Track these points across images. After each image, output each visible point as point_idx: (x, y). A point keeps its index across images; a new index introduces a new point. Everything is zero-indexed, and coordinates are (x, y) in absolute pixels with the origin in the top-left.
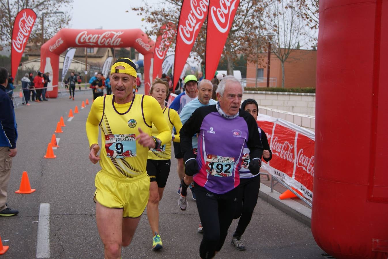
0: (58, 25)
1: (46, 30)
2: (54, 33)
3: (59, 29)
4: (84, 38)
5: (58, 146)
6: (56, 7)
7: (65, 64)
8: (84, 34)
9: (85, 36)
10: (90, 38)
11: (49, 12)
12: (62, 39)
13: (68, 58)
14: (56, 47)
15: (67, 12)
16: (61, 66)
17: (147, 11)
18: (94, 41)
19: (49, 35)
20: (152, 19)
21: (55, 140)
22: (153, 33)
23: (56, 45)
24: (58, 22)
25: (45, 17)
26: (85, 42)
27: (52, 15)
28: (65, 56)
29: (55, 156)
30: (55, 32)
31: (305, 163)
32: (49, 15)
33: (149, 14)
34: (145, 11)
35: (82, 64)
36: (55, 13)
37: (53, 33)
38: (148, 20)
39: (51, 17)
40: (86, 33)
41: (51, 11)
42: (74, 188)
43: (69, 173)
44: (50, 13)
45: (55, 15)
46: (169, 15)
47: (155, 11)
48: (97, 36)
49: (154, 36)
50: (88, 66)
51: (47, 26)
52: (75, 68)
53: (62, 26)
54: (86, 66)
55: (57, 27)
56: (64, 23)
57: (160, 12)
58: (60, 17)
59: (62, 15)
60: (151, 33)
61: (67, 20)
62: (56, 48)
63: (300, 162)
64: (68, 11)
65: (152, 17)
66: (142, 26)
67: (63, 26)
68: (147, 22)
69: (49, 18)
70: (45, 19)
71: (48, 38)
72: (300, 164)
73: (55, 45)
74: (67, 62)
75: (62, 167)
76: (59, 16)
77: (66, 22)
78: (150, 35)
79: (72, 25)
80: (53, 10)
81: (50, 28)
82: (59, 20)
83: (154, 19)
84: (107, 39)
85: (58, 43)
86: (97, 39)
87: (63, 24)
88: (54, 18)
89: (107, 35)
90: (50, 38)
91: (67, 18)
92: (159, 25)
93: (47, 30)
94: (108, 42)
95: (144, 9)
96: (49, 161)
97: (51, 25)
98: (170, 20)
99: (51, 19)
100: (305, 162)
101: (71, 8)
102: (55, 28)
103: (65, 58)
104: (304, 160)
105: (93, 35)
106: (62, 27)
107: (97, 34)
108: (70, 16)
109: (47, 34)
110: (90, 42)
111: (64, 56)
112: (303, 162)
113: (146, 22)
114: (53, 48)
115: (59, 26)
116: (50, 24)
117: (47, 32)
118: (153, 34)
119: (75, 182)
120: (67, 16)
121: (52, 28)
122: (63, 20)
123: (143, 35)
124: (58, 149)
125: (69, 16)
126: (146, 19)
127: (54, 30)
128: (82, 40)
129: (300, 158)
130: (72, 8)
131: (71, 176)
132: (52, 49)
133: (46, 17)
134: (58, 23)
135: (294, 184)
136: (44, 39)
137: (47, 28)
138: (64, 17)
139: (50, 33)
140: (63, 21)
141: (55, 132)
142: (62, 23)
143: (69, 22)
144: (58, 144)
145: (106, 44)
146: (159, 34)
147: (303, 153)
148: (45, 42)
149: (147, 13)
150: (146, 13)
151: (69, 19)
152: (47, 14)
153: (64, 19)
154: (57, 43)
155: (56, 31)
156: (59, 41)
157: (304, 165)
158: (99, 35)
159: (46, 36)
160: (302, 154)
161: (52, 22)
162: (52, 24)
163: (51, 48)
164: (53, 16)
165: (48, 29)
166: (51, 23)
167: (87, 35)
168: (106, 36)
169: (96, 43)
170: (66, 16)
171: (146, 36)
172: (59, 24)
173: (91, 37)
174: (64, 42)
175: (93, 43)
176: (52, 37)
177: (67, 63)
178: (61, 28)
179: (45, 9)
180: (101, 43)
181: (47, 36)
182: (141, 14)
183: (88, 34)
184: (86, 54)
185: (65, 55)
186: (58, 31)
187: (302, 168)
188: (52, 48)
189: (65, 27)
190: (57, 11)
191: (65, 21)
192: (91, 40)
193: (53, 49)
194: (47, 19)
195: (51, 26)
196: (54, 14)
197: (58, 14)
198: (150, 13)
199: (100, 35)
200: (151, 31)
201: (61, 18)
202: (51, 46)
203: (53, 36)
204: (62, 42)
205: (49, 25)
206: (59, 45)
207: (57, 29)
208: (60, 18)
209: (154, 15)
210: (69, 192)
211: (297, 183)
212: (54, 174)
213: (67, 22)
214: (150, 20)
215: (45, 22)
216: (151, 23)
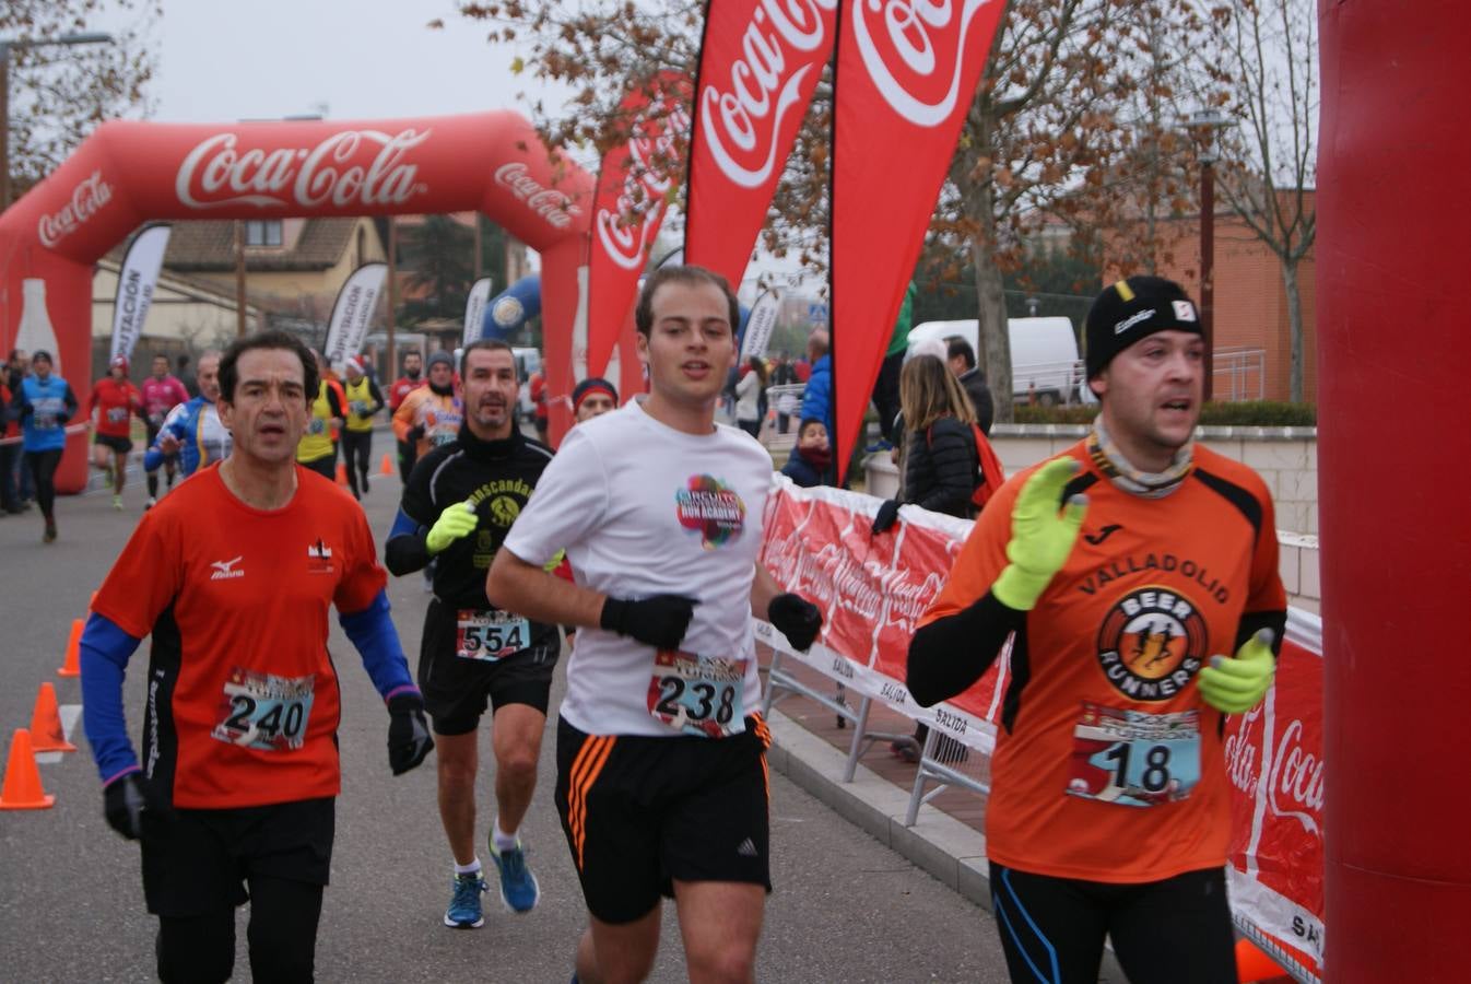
0: (83, 103)
1: (23, 135)
2: (65, 148)
3: (88, 128)
4: (220, 172)
5: (70, 746)
6: (72, 12)
7: (121, 313)
8: (219, 149)
9: (228, 160)
10: (251, 171)
11: (36, 35)
12: (102, 180)
13: (135, 276)
14: (76, 220)
15: (132, 35)
16: (102, 321)
17: (543, 18)
18: (276, 183)
19: (39, 159)
20: (570, 59)
21: (55, 716)
22: (578, 132)
23: (72, 211)
24: (84, 87)
25: (13, 63)
26: (226, 191)
27: (49, 52)
28: (123, 264)
29: (49, 799)
30: (69, 143)
31: (1314, 796)
32: (37, 54)
33: (551, 36)
34: (530, 19)
35: (221, 306)
36: (70, 41)
37: (60, 147)
38: (548, 66)
39: (44, 62)
40: (231, 141)
41: (44, 31)
42: (136, 957)
43: (116, 881)
44: (41, 44)
45: (65, 51)
46: (659, 36)
47: (584, 15)
48: (288, 156)
49: (582, 147)
50: (250, 314)
51: (28, 112)
52: (184, 330)
53: (107, 111)
54: (242, 314)
55: (82, 116)
56: (120, 92)
57: (612, 20)
58: (93, 65)
59: (102, 53)
60: (569, 132)
61: (130, 80)
62: (71, 228)
63: (1286, 787)
64: (136, 31)
65: (566, 48)
66: (520, 97)
67: (112, 111)
68: (542, 73)
69: (38, 72)
70: (15, 75)
71: (35, 174)
72: (1285, 801)
73: (67, 210)
74: (131, 298)
75: (84, 852)
76: (91, 56)
77: (128, 90)
78: (560, 142)
79: (158, 101)
80: (55, 27)
81: (46, 125)
82: (89, 80)
83: (578, 60)
84: (342, 169)
85: (82, 201)
86: (291, 173)
87: (114, 96)
88: (60, 69)
89: (339, 150)
90: (43, 177)
91: (129, 67)
92: (607, 92)
93: (29, 133)
94: (349, 189)
95: (527, 11)
96: (17, 826)
97: (50, 104)
98: (666, 62)
99: (48, 75)
100: (1310, 790)
101: (152, 13)
102: (70, 121)
103: (120, 274)
104: (1308, 777)
105: (267, 154)
106: (105, 115)
107: (287, 147)
108: (151, 55)
109: (29, 153)
110: (252, 191)
111: (117, 267)
112: (1303, 789)
113: (536, 75)
114: (59, 227)
115: (91, 111)
116: (41, 98)
117: (30, 146)
118: (577, 141)
119: (143, 926)
120: (133, 54)
121: (51, 120)
122: (109, 79)
123: (522, 147)
124: (65, 760)
125: (143, 53)
126: (534, 61)
127: (63, 131)
128: (209, 183)
129: (1288, 771)
130: (160, 11)
131: (126, 895)
132: (52, 233)
133: (20, 64)
134: (83, 97)
135: (1257, 905)
136: (14, 183)
137: (28, 121)
138: (118, 59)
139: (45, 149)
140: (110, 82)
141: (56, 673)
142: (108, 93)
143: (143, 88)
144: (67, 736)
145: (339, 199)
146: (611, 137)
147: (1301, 744)
148: (16, 198)
149: (544, 28)
150: (536, 28)
151: (142, 69)
152: (23, 46)
153: (117, 68)
154: (80, 202)
155: (73, 138)
156: (88, 191)
157: (1310, 803)
158: (298, 150)
159: (21, 165)
160: (1298, 750)
161: (51, 89)
162: (55, 102)
163: (49, 230)
164: (57, 59)
165: (30, 127)
166: (46, 93)
167: (233, 155)
168: (338, 158)
169: (287, 192)
170: (124, 54)
171: (537, 147)
172: (89, 101)
173: (258, 162)
174: (115, 194)
175: (268, 193)
176: (52, 171)
177: (129, 308)
178: (102, 120)
179: (13, 20)
180: (311, 194)
181: (27, 166)
182: (510, 35)
183: (241, 150)
184: (241, 256)
185: (121, 259)
186: (87, 136)
187: (1299, 823)
188: (53, 229)
189: (126, 113)
190: (80, 31)
191: (122, 81)
192: (259, 181)
193: (58, 234)
194: (25, 74)
195: (45, 112)
196: (65, 47)
197: (82, 49)
198: (558, 30)
199: (303, 153)
200: (563, 124)
201: (101, 67)
202: (45, 218)
203: (58, 164)
204: (102, 195)
205: (35, 109)
206: (92, 210)
207: (78, 125)
208: (95, 69)
209: (580, 35)
210: (106, 979)
211: (1274, 902)
212: (38, 890)
213: (134, 89)
214: (557, 66)
215: (18, 91)
216: (563, 79)
